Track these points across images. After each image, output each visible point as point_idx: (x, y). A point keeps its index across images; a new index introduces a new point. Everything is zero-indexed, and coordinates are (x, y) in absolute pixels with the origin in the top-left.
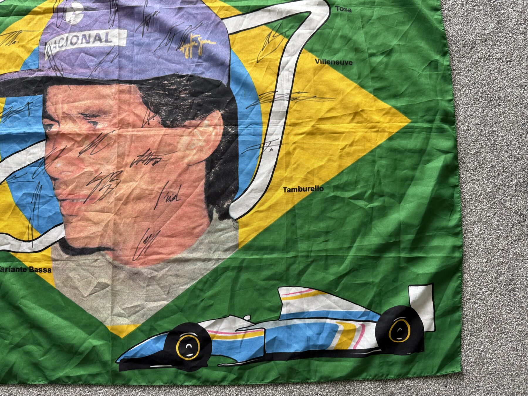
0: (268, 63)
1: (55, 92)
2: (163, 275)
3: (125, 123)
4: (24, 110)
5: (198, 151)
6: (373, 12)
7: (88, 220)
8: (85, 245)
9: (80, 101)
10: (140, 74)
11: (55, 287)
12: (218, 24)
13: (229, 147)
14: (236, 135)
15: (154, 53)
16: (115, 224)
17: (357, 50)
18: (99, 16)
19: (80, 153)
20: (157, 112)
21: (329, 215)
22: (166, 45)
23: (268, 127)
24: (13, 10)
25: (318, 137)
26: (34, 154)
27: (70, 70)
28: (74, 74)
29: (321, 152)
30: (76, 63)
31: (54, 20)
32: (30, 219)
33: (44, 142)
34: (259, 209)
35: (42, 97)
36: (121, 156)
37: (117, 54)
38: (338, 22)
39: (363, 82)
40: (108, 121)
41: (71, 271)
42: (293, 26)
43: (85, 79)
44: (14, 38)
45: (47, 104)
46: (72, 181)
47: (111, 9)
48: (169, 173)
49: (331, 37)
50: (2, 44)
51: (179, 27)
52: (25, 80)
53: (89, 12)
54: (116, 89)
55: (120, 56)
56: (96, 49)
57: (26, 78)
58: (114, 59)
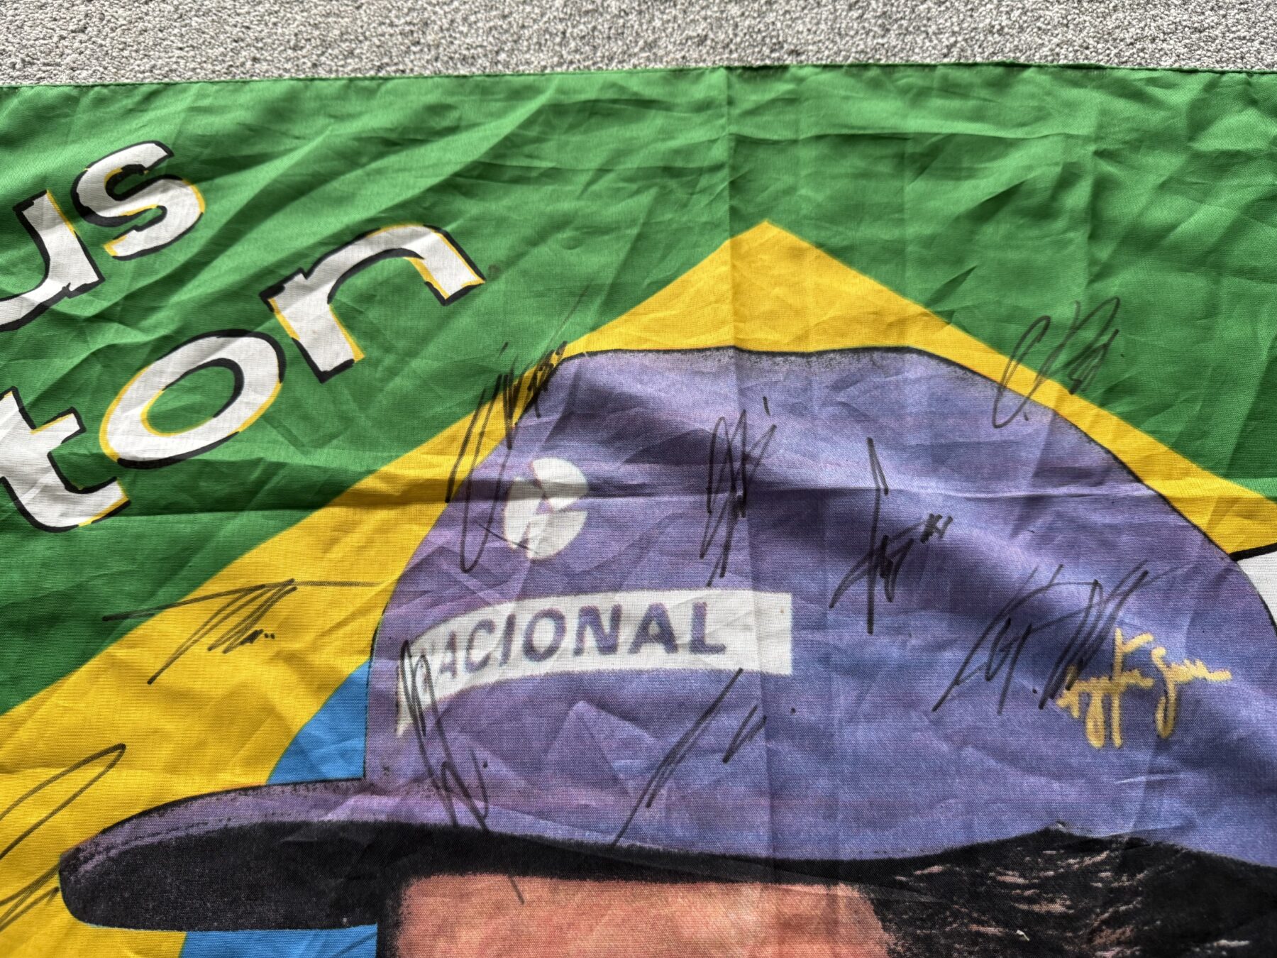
1: (442, 911)
10: (872, 824)
12: (1221, 578)
15: (933, 716)
18: (658, 525)
22: (989, 679)
24: (261, 483)
27: (522, 793)
28: (541, 814)
30: (552, 756)
31: (448, 536)
35: (373, 942)
37: (756, 718)
43: (596, 846)
44: (254, 616)
47: (709, 491)
50: (196, 641)
51: (1051, 594)
52: (290, 839)
53: (611, 501)
54: (764, 911)
55: (770, 724)
56: (650, 686)
57: (295, 827)
58: (742, 742)
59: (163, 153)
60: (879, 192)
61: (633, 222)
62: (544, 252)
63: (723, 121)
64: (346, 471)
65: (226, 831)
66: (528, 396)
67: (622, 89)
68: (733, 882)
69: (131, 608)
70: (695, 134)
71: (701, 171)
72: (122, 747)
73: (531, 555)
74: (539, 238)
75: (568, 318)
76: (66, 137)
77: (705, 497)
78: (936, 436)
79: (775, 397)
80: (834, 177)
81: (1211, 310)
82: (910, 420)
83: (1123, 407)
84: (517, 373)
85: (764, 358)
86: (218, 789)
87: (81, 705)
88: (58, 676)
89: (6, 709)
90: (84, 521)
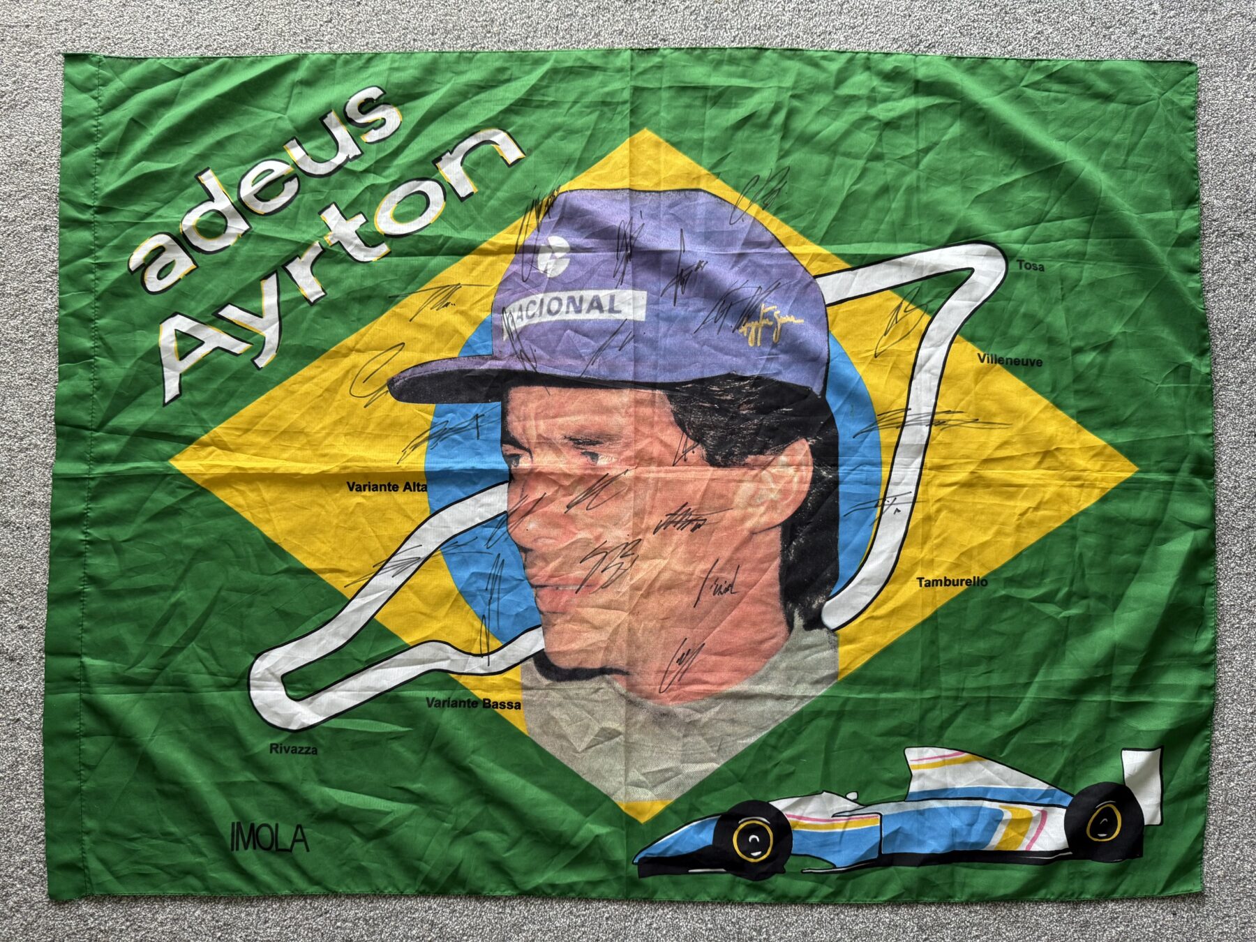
0: (894, 358)
1: (522, 397)
2: (711, 720)
3: (646, 458)
4: (469, 427)
5: (768, 509)
6: (1082, 272)
7: (583, 621)
8: (581, 663)
9: (566, 415)
10: (670, 371)
11: (526, 732)
12: (808, 285)
13: (823, 503)
14: (836, 483)
15: (694, 335)
16: (629, 630)
17: (1051, 341)
18: (598, 264)
19: (569, 507)
20: (699, 440)
21: (994, 627)
22: (715, 322)
23: (891, 471)
24: (443, 245)
25: (981, 491)
26: (489, 505)
27: (549, 360)
28: (555, 367)
29: (983, 517)
30: (559, 348)
31: (516, 268)
32: (484, 616)
33: (506, 485)
34: (875, 614)
36: (639, 514)
37: (631, 336)
38: (1020, 289)
39: (1059, 399)
40: (615, 453)
41: (554, 707)
42: (941, 292)
43: (574, 377)
44: (447, 295)
45: (509, 418)
46: (557, 555)
47: (617, 251)
48: (719, 545)
49: (1006, 316)
50: (426, 306)
51: (740, 291)
52: (468, 375)
53: (579, 254)
55: (636, 338)
56: (593, 325)
57: (470, 371)
58: (625, 344)
59: (381, 92)
60: (695, 116)
61: (589, 128)
62: (550, 142)
63: (628, 79)
64: (475, 240)
65: (445, 372)
66: (545, 209)
67: (584, 61)
68: (621, 389)
69: (399, 294)
70: (616, 85)
71: (618, 104)
72: (404, 343)
73: (549, 275)
74: (548, 136)
75: (561, 174)
76: (334, 81)
77: (616, 253)
78: (707, 228)
79: (645, 211)
80: (675, 107)
81: (828, 172)
82: (698, 222)
83: (783, 215)
84: (540, 199)
85: (641, 193)
87: (385, 329)
88: (374, 318)
89: (357, 330)
90: (374, 259)
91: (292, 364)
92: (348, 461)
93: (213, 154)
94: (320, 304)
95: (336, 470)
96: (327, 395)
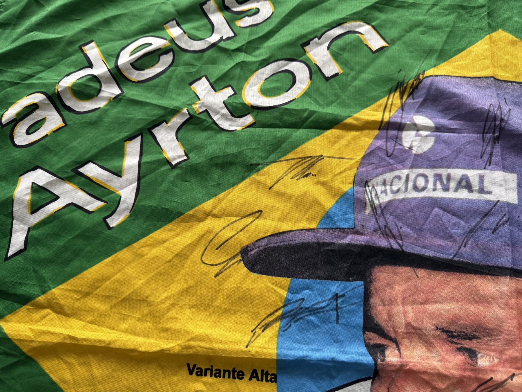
1: (388, 278)
4: (327, 308)
9: (436, 301)
18: (463, 145)
24: (307, 118)
27: (415, 239)
28: (423, 247)
30: (426, 227)
31: (380, 143)
33: (368, 383)
35: (363, 287)
37: (505, 218)
40: (495, 351)
43: (445, 260)
44: (307, 168)
45: (372, 301)
50: (286, 175)
52: (327, 248)
53: (444, 134)
54: (510, 286)
55: (510, 221)
56: (463, 204)
57: (329, 244)
58: (499, 227)
61: (448, 26)
62: (412, 35)
64: (340, 115)
65: (303, 244)
66: (410, 91)
68: (497, 276)
69: (260, 162)
71: (474, 8)
72: (261, 211)
73: (414, 152)
74: (410, 30)
75: (423, 62)
77: (482, 135)
79: (509, 98)
84: (406, 81)
85: (504, 83)
86: (299, 229)
87: (244, 195)
88: (234, 184)
89: (216, 195)
90: (239, 128)
91: (145, 225)
92: (191, 340)
93: (99, 29)
94: (181, 168)
95: (177, 349)
96: (176, 260)
